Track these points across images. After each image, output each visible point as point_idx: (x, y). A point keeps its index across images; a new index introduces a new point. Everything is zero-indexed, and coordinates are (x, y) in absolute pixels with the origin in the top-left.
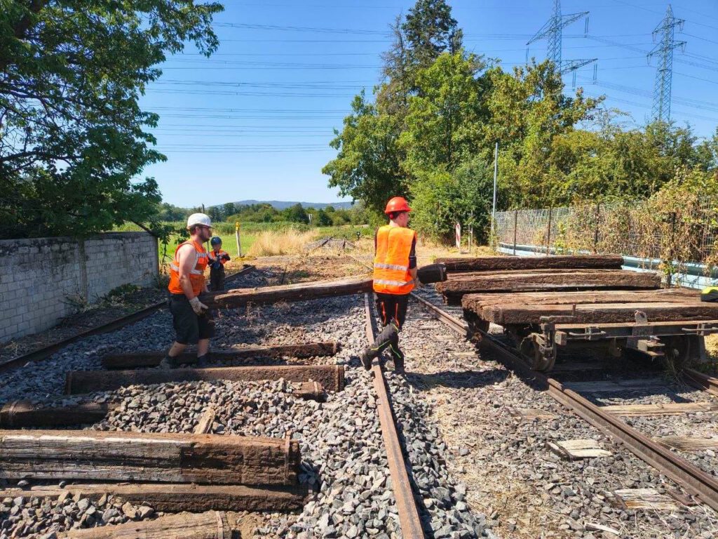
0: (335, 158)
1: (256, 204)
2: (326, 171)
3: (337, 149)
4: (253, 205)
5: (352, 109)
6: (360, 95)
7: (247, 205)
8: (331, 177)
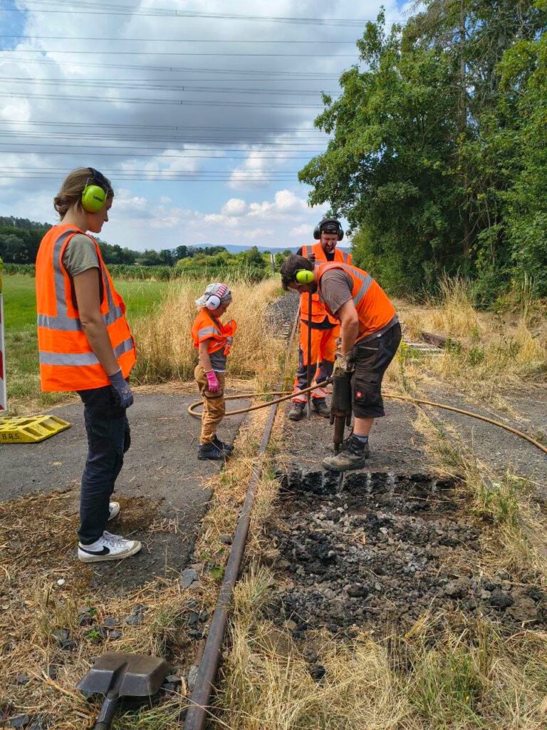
0: (325, 148)
1: (209, 247)
2: (306, 176)
3: (328, 131)
4: (207, 248)
5: (358, 52)
6: (374, 21)
7: (201, 248)
8: (313, 189)
